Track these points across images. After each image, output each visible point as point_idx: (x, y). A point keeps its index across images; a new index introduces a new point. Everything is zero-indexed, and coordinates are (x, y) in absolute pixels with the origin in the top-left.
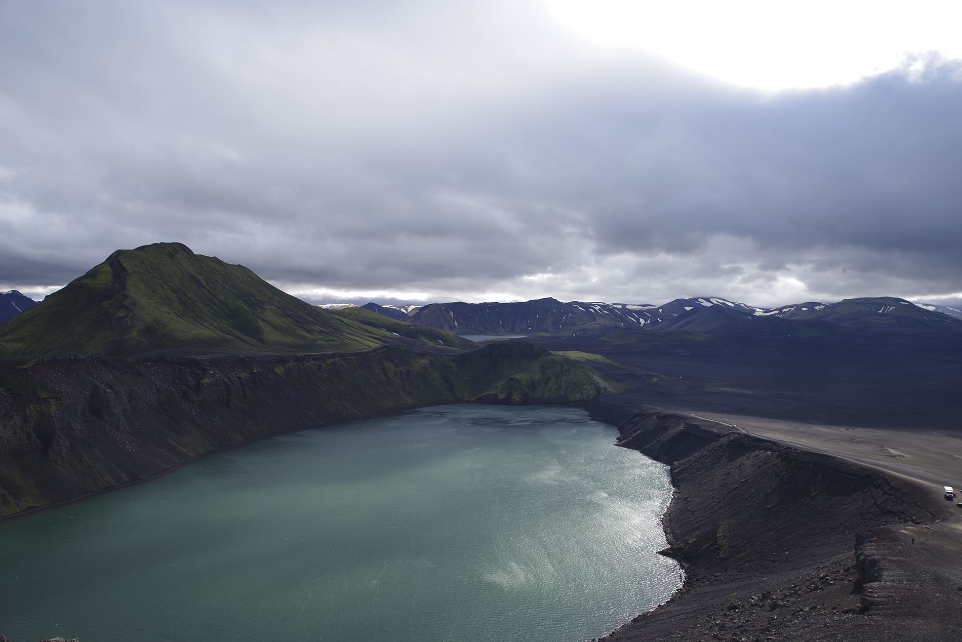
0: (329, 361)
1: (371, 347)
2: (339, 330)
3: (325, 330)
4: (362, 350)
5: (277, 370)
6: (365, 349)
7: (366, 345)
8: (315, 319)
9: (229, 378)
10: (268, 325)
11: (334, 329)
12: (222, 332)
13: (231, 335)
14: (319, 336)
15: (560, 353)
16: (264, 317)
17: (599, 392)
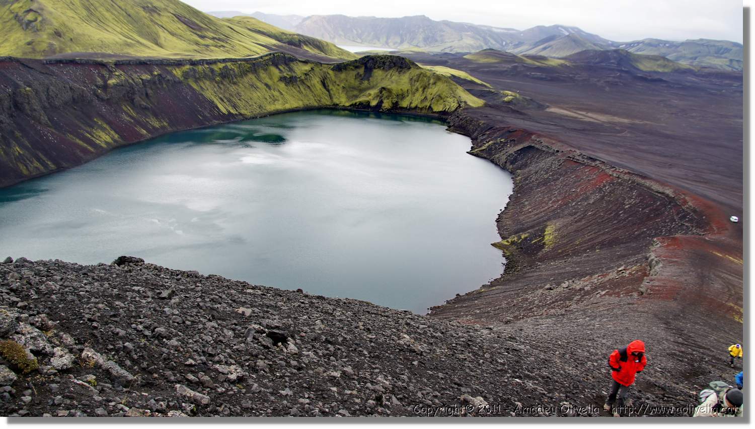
0: (221, 65)
1: (258, 54)
2: (229, 36)
3: (217, 37)
4: (250, 56)
5: (174, 72)
6: (253, 55)
7: (254, 52)
8: (208, 26)
9: (133, 80)
10: (165, 31)
11: (226, 36)
12: (124, 36)
13: (131, 39)
14: (211, 41)
15: (428, 67)
16: (161, 24)
17: (460, 105)
